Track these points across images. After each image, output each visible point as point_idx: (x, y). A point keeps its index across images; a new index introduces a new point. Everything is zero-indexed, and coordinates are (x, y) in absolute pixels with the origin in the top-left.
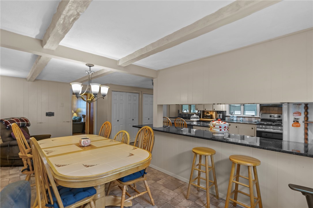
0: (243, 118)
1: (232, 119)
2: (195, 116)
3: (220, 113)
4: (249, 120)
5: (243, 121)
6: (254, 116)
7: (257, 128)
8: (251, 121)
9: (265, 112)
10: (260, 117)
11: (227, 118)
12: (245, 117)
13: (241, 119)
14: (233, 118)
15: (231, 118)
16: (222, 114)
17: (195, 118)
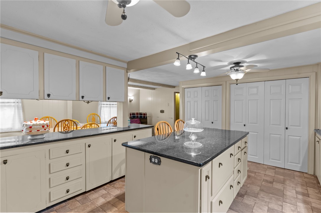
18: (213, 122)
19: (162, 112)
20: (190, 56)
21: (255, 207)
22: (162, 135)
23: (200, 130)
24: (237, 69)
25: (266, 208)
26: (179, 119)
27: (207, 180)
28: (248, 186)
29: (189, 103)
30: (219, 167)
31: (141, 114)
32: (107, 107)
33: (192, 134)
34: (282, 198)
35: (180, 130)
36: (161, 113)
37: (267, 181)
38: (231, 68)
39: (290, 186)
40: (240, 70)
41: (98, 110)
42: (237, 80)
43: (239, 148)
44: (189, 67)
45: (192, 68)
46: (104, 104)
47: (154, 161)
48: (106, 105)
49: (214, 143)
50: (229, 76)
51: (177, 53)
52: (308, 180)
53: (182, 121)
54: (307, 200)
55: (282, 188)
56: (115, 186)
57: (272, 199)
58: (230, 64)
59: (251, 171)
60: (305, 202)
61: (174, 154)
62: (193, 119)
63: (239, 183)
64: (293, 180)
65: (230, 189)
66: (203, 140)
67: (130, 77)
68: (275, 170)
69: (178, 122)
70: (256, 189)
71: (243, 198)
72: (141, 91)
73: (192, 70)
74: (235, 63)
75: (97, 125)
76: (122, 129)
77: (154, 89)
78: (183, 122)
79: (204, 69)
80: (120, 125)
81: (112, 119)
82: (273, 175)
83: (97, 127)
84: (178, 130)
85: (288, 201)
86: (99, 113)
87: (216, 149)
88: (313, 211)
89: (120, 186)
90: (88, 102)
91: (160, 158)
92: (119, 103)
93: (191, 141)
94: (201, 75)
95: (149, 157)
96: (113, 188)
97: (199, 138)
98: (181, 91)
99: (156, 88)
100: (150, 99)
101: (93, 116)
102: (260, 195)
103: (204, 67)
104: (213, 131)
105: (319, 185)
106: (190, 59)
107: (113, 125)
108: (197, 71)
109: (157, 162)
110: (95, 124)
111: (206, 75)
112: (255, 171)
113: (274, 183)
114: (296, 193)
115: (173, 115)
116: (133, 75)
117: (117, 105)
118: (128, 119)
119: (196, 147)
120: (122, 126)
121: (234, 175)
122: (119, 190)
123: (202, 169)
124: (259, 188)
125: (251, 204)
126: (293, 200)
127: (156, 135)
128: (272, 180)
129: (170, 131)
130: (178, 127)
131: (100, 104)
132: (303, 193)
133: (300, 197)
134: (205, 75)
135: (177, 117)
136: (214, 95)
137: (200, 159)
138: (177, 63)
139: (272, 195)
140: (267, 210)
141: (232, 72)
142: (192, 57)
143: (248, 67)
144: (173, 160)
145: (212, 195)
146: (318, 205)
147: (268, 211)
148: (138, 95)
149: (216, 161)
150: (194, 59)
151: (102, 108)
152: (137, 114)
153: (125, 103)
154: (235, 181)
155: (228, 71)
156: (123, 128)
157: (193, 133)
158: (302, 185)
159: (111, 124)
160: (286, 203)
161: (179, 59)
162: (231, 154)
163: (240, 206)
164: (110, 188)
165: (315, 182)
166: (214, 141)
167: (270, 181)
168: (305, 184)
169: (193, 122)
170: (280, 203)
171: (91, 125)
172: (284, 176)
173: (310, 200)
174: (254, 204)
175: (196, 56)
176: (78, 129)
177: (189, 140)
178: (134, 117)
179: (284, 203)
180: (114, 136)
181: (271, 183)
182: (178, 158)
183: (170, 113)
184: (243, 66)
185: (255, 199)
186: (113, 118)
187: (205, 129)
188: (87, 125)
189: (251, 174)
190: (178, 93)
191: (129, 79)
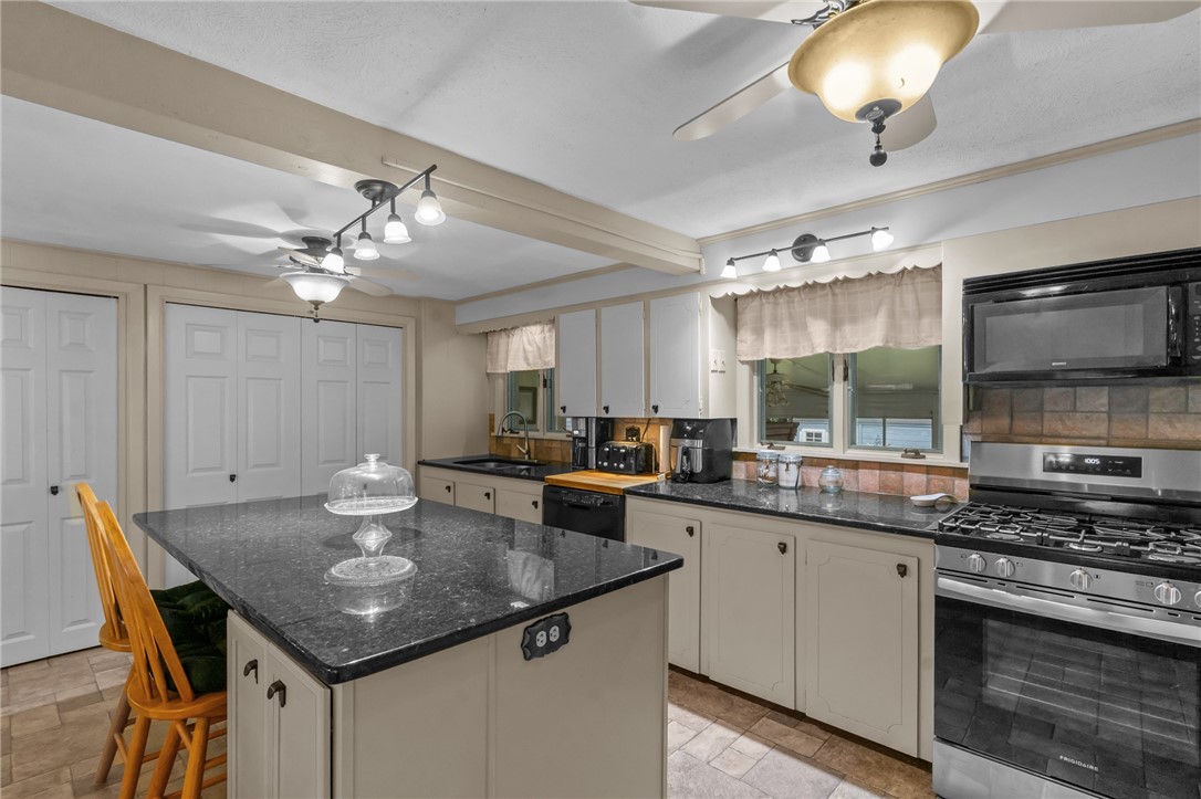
0: (843, 473)
1: (771, 474)
2: (372, 470)
3: (692, 436)
4: (883, 486)
5: (840, 492)
6: (917, 454)
7: (943, 571)
8: (902, 500)
9: (1004, 423)
10: (966, 465)
11: (739, 471)
12: (855, 465)
13: (830, 476)
14: (777, 471)
15: (763, 470)
16: (699, 443)
17: (368, 489)
33: (368, 525)
42: (317, 304)
62: (372, 458)
93: (361, 555)
157: (376, 519)
177: (356, 550)
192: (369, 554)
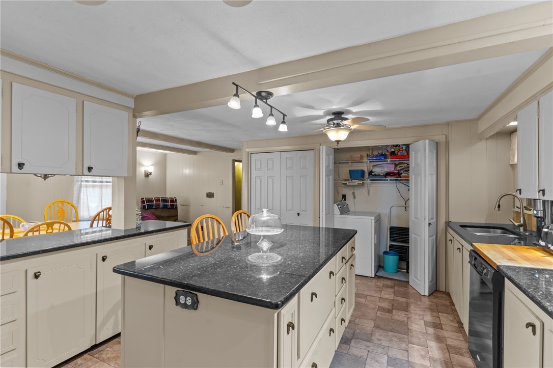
18: (300, 213)
19: (210, 195)
20: (259, 93)
21: (368, 360)
22: (205, 242)
23: (278, 231)
24: (338, 124)
25: (384, 359)
26: (241, 209)
27: (290, 332)
28: (357, 321)
29: (258, 181)
30: (312, 301)
31: (165, 200)
32: (93, 186)
33: (263, 239)
34: (406, 336)
35: (241, 231)
36: (208, 198)
37: (383, 309)
38: (328, 121)
39: (416, 314)
40: (343, 126)
41: (73, 193)
42: (338, 142)
43: (344, 259)
44: (257, 113)
45: (262, 115)
46: (87, 181)
47: (184, 302)
48: (91, 183)
49: (301, 254)
50: (325, 135)
51: (233, 83)
52: (439, 301)
53: (245, 214)
54: (440, 334)
55: (406, 319)
56: (104, 356)
57: (392, 340)
58: (327, 114)
59: (359, 294)
60: (439, 339)
61: (225, 284)
62: (265, 210)
63: (343, 322)
64: (419, 303)
65: (330, 335)
66: (283, 250)
67: (142, 127)
68: (394, 288)
69: (237, 216)
70: (369, 325)
71: (349, 345)
72: (168, 157)
73: (263, 119)
74: (334, 114)
75: (66, 225)
76: (123, 234)
77: (195, 153)
78: (247, 215)
79: (284, 120)
80: (119, 225)
81: (103, 211)
82: (391, 297)
83: (66, 229)
84: (238, 231)
85: (415, 340)
86: (75, 199)
87: (306, 268)
88: (449, 353)
89: (114, 355)
90: (46, 177)
91: (196, 295)
92: (116, 179)
93: (260, 252)
94: (279, 130)
95: (174, 295)
96: (97, 362)
97: (277, 244)
98: (244, 158)
99: (199, 152)
100: (187, 171)
101: (60, 205)
102: (375, 336)
103: (284, 115)
104: (300, 231)
105: (453, 307)
106: (260, 99)
107: (104, 225)
108: (271, 122)
109: (190, 304)
110: (60, 223)
111: (288, 129)
112: (366, 293)
113: (394, 311)
114: (425, 325)
115: (230, 203)
116: (147, 123)
117: (113, 182)
118: (137, 210)
119: (271, 262)
120: (122, 228)
121: (335, 310)
122: (110, 363)
123: (280, 312)
124: (372, 324)
125: (362, 354)
126: (422, 337)
127: (194, 243)
128: (390, 307)
129: (222, 235)
130: (238, 225)
131: (78, 181)
132: (434, 323)
133: (431, 330)
134: (287, 131)
135: (237, 205)
136: (302, 166)
137: (276, 292)
138: (234, 104)
139: (392, 333)
140: (386, 363)
141: (330, 127)
142: (263, 94)
143: (355, 121)
144: (223, 297)
145: (298, 357)
146: (455, 342)
147: (388, 364)
148: (162, 164)
149: (306, 291)
150: (266, 99)
151: (82, 189)
152: (158, 200)
153: (129, 179)
154: (337, 319)
155: (323, 126)
156: (125, 230)
157: (265, 237)
158: (431, 310)
159: (100, 222)
160: (413, 345)
161: (238, 97)
162: (331, 273)
163: (346, 361)
164: (90, 363)
165: (448, 303)
166: (301, 251)
167: (388, 309)
168: (436, 308)
169: (265, 216)
170: (404, 346)
171: (50, 225)
172: (407, 298)
173: (444, 333)
174: (366, 354)
175: (270, 94)
176: (16, 236)
177: (259, 250)
178: (150, 207)
179: (410, 345)
180: (101, 249)
181: (390, 311)
182: (233, 293)
183: (225, 197)
184: (347, 119)
185: (368, 344)
186: (106, 209)
187: (285, 227)
188: (39, 226)
189: (360, 300)
190: (240, 161)
191: (138, 131)
192: (264, 252)
